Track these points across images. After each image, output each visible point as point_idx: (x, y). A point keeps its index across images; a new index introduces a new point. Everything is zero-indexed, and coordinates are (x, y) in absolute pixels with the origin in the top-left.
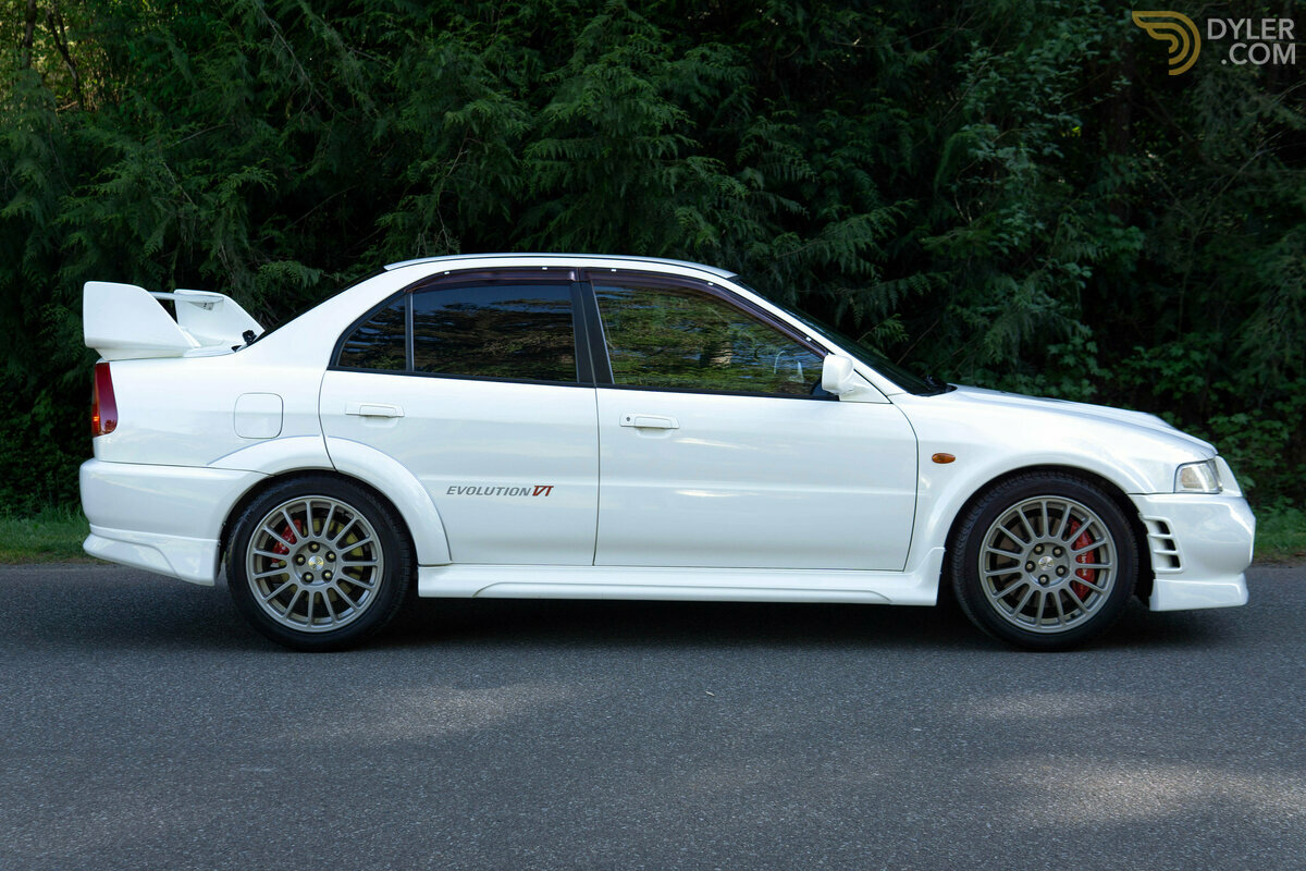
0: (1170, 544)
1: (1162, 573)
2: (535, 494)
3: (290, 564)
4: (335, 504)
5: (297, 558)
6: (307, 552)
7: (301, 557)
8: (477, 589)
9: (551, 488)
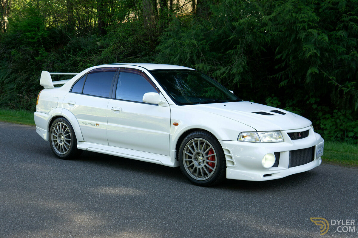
0: (231, 157)
1: (229, 167)
2: (96, 126)
3: (57, 138)
4: (64, 124)
5: (60, 137)
6: (61, 135)
7: (60, 136)
8: (86, 148)
9: (99, 124)
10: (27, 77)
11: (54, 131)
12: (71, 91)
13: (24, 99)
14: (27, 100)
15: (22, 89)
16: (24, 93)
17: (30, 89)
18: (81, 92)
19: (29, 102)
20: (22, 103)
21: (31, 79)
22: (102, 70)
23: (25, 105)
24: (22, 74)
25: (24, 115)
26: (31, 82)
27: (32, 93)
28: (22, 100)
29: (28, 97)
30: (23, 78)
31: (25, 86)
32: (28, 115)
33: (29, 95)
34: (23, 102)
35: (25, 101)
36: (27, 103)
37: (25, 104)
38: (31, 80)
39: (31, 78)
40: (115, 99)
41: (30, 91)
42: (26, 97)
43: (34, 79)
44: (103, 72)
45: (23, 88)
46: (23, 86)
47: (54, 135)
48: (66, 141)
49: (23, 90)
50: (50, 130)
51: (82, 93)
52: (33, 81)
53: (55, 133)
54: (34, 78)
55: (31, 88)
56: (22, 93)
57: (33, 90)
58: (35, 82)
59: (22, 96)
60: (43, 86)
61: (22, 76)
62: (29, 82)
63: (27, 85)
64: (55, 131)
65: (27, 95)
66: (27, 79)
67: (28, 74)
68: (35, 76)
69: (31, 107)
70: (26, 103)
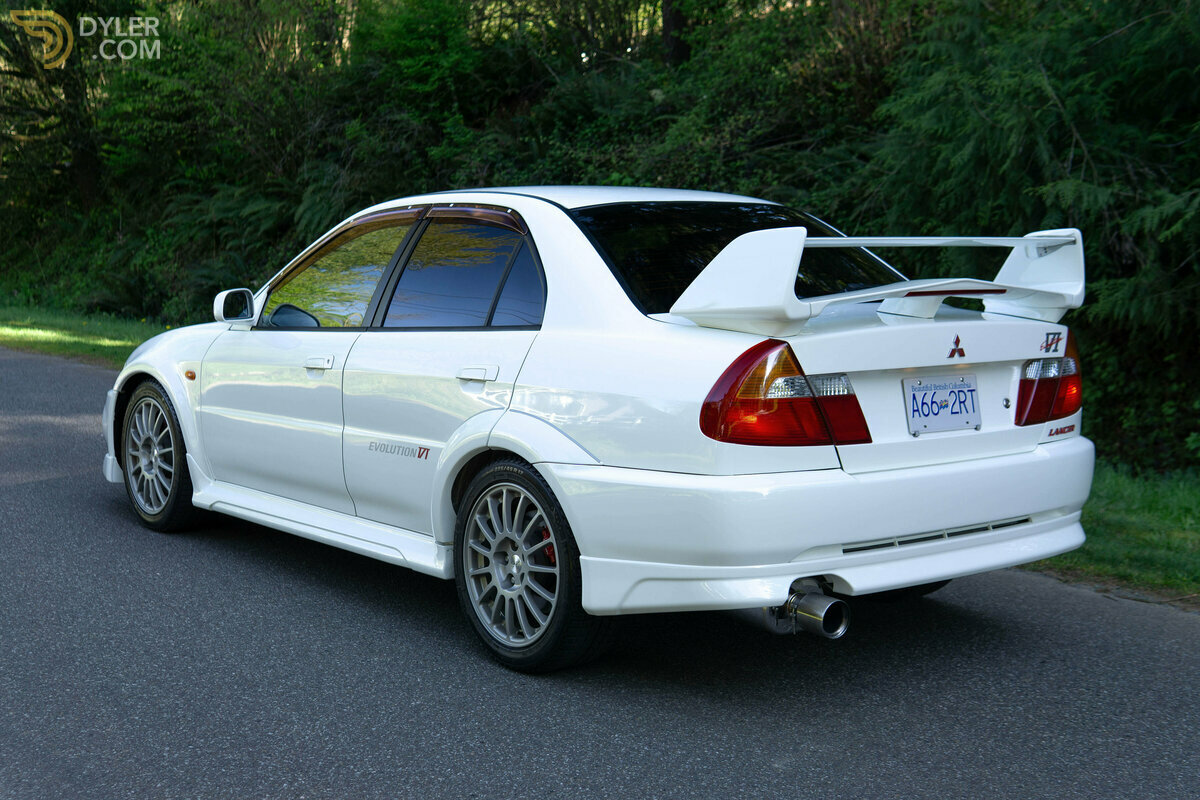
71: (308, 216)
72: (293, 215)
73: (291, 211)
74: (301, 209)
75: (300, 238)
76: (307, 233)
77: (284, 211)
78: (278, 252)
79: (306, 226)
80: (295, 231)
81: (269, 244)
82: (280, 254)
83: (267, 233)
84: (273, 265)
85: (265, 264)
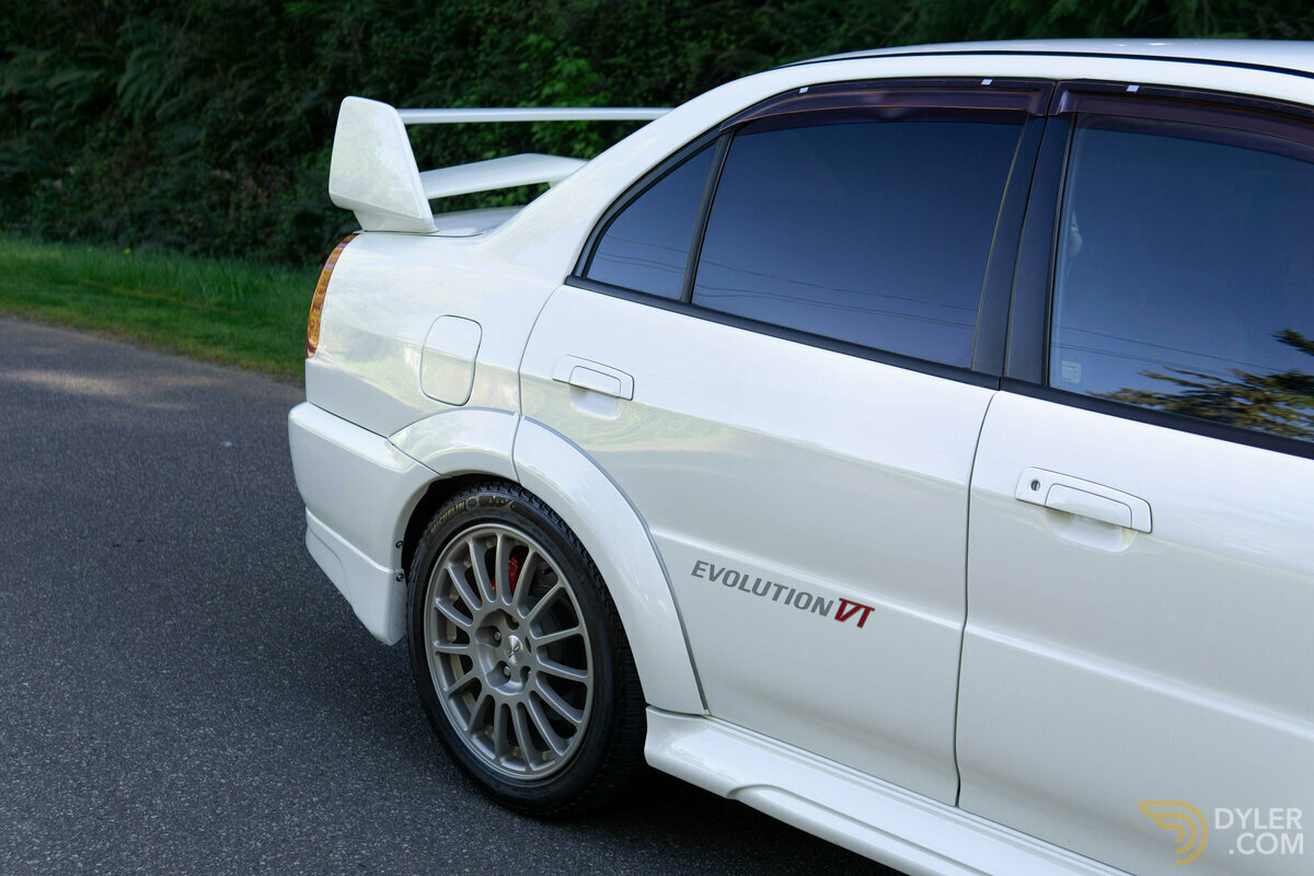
2: (840, 617)
3: (475, 641)
4: (535, 547)
5: (490, 630)
6: (503, 625)
7: (495, 630)
8: (736, 785)
9: (868, 610)
10: (252, 92)
11: (448, 583)
12: (580, 276)
13: (243, 195)
14: (255, 198)
15: (233, 148)
16: (241, 164)
17: (267, 148)
18: (676, 291)
19: (265, 209)
20: (232, 212)
21: (270, 104)
22: (873, 98)
23: (246, 223)
24: (230, 79)
25: (237, 295)
26: (269, 116)
27: (277, 168)
28: (234, 197)
29: (259, 182)
30: (234, 99)
31: (246, 135)
32: (256, 291)
33: (265, 174)
34: (238, 207)
35: (245, 205)
36: (254, 213)
37: (245, 215)
38: (269, 109)
39: (269, 100)
40: (1042, 389)
41: (268, 158)
42: (250, 183)
43: (283, 105)
44: (873, 115)
45: (235, 145)
46: (236, 134)
47: (443, 609)
48: (550, 652)
49: (236, 151)
50: (416, 563)
51: (687, 304)
52: (278, 111)
53: (454, 597)
54: (284, 97)
55: (272, 144)
56: (230, 165)
57: (279, 151)
58: (288, 118)
59: (234, 179)
60: (351, 212)
61: (231, 86)
62: (263, 117)
63: (251, 130)
64: (448, 581)
65: (255, 178)
66: (253, 104)
67: (259, 81)
68: (286, 88)
69: (271, 233)
70: (248, 213)
71: (134, 88)
72: (115, 86)
73: (112, 82)
74: (124, 80)
75: (126, 115)
76: (133, 109)
77: (103, 80)
78: (97, 131)
79: (133, 100)
80: (117, 106)
81: (85, 122)
82: (101, 135)
83: (83, 108)
84: (92, 149)
85: (81, 146)
